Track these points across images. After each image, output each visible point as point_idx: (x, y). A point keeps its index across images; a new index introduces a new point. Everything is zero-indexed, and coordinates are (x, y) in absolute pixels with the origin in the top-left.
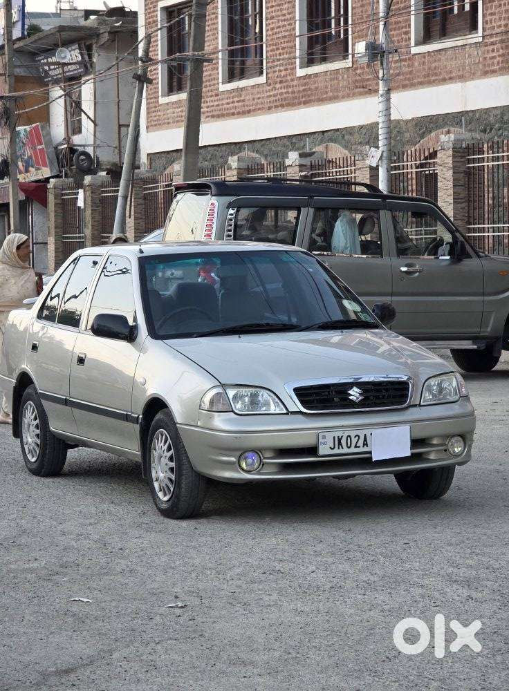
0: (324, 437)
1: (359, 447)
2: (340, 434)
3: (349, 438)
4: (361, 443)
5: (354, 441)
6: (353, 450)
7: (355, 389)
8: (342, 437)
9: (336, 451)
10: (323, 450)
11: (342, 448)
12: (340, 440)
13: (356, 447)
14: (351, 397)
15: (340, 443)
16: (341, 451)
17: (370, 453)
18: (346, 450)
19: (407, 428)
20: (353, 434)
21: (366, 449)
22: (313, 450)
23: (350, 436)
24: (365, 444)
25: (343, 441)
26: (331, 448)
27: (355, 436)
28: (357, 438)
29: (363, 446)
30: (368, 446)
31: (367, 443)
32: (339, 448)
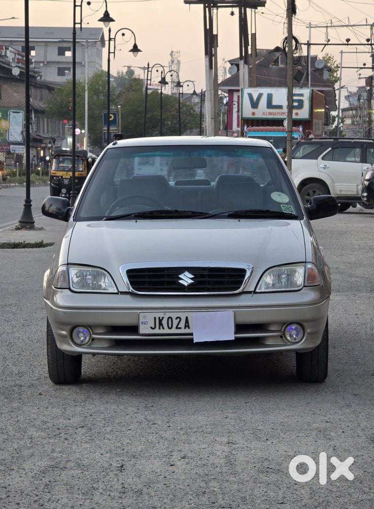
0: (145, 317)
1: (180, 328)
2: (161, 315)
3: (170, 319)
4: (182, 324)
5: (175, 322)
6: (174, 331)
7: (187, 273)
8: (163, 318)
9: (157, 331)
10: (144, 329)
11: (163, 329)
12: (160, 321)
13: (177, 328)
14: (181, 281)
15: (161, 324)
16: (162, 331)
17: (192, 334)
18: (167, 331)
19: (231, 313)
20: (174, 316)
21: (187, 331)
22: (134, 329)
24: (187, 325)
25: (164, 322)
26: (151, 328)
27: (177, 318)
28: (178, 319)
29: (185, 328)
30: (189, 328)
31: (188, 324)
32: (160, 329)
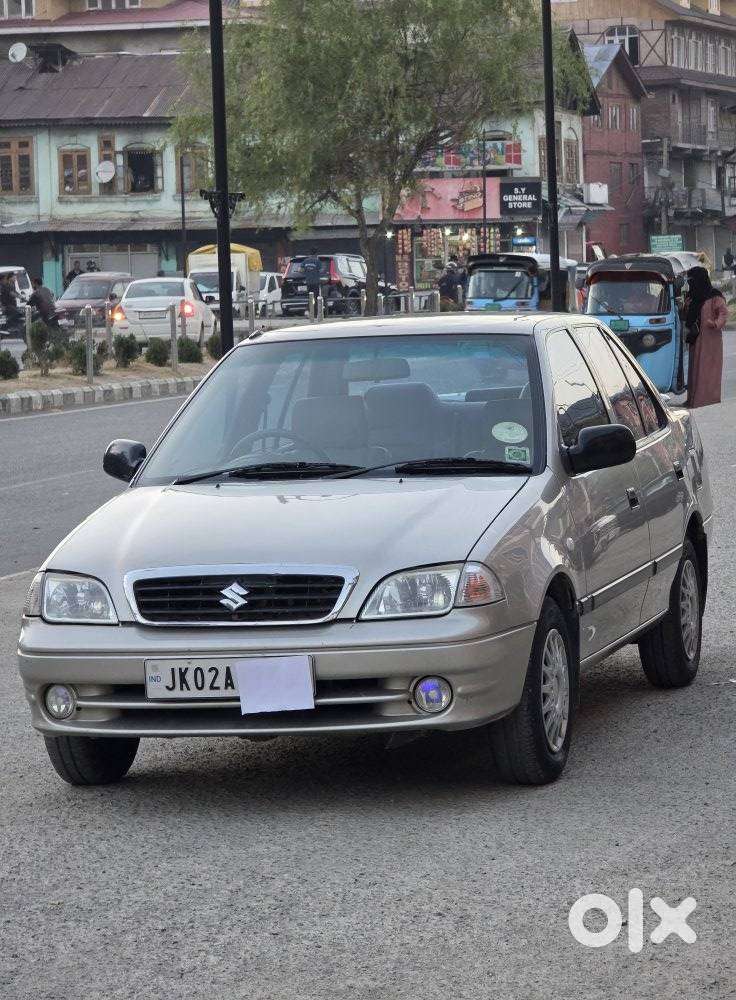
0: (155, 668)
1: (218, 688)
2: (183, 665)
3: (199, 672)
4: (221, 681)
5: (209, 677)
6: (207, 693)
7: (235, 587)
8: (187, 669)
9: (177, 693)
10: (156, 690)
11: (188, 689)
12: (183, 675)
13: (212, 687)
14: (223, 601)
15: (183, 681)
16: (185, 694)
17: (237, 699)
18: (194, 693)
19: (304, 659)
20: (205, 665)
21: (229, 693)
22: (138, 690)
23: (201, 670)
24: (229, 683)
25: (190, 677)
26: (167, 687)
27: (210, 670)
28: (214, 672)
29: (226, 688)
30: (233, 688)
31: (232, 682)
32: (182, 689)
